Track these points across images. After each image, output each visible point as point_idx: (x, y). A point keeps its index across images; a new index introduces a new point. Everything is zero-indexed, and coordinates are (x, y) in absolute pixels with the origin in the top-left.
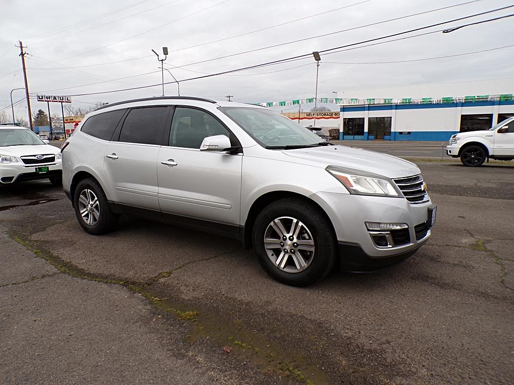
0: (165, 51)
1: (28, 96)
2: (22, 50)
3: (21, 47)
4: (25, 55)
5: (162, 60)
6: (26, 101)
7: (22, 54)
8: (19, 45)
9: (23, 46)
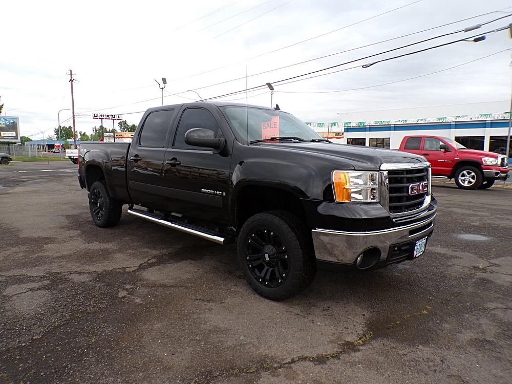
0: (164, 80)
1: (74, 115)
2: (71, 77)
3: (71, 75)
4: (74, 81)
5: (162, 88)
6: (72, 120)
7: (71, 81)
8: (70, 73)
9: (72, 73)
